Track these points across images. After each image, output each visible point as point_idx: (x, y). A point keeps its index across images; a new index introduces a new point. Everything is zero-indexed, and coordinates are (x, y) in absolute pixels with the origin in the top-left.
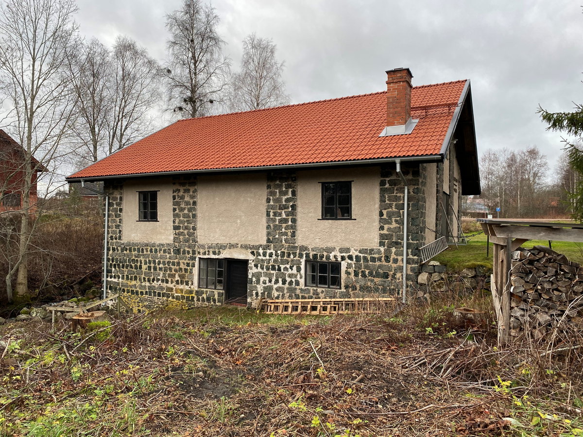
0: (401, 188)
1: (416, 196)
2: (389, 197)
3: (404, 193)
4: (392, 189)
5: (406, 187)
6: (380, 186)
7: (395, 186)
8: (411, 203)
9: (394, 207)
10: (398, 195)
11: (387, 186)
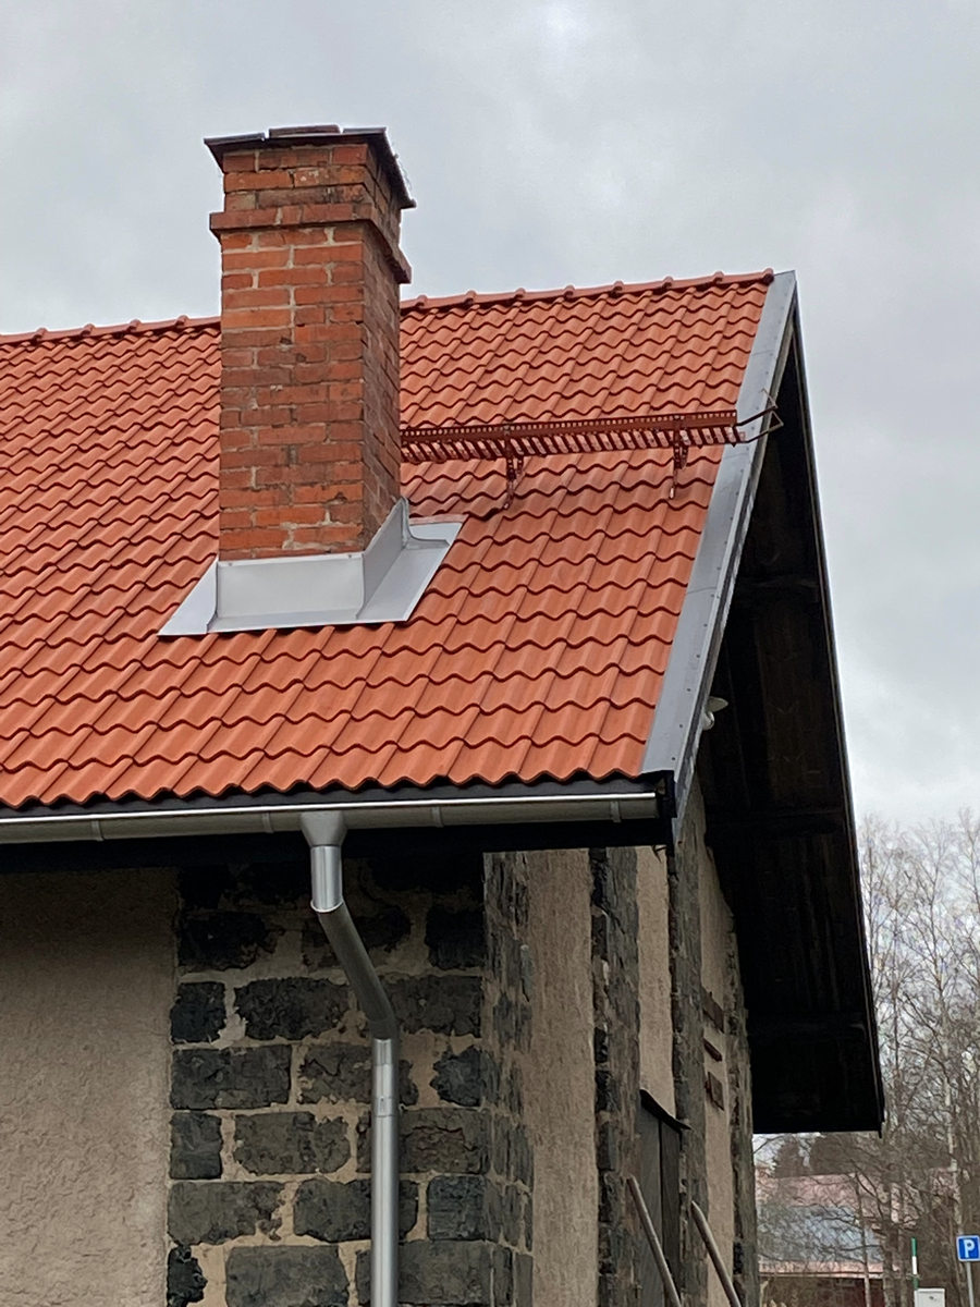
0: (343, 1055)
1: (462, 1118)
2: (246, 1128)
3: (368, 1097)
4: (271, 1063)
5: (384, 1049)
6: (178, 1033)
7: (296, 1033)
8: (422, 1182)
9: (285, 1213)
10: (323, 1111)
11: (232, 1034)
